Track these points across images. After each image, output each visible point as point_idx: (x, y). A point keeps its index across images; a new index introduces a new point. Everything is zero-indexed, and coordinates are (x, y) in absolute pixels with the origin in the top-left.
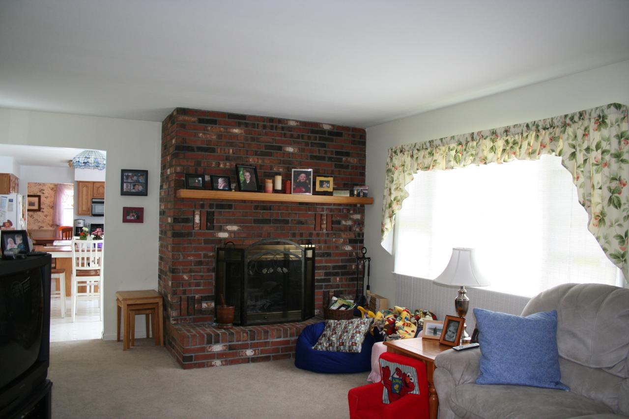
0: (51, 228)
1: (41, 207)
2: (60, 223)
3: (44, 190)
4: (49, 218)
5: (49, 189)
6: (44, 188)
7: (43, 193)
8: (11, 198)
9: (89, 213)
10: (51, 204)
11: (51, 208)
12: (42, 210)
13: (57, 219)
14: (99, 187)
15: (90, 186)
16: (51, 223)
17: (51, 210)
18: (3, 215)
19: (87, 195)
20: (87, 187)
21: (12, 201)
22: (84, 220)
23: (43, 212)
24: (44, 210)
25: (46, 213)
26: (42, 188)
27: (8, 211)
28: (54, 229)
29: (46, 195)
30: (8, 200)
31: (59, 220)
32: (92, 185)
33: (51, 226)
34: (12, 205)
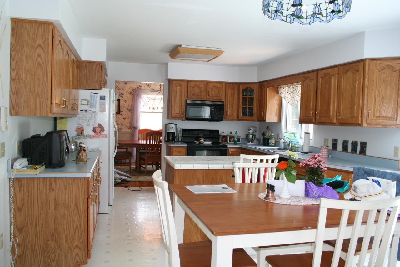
0: (129, 131)
1: (121, 110)
2: (137, 126)
3: (123, 94)
4: (128, 121)
5: (127, 93)
6: (123, 92)
7: (122, 97)
8: (103, 95)
9: (182, 116)
10: (130, 108)
11: (129, 111)
12: (121, 113)
13: (135, 122)
14: (194, 87)
15: (184, 85)
16: (129, 125)
17: (129, 114)
18: (93, 118)
19: (181, 96)
20: (181, 85)
21: (104, 99)
22: (176, 124)
23: (122, 115)
24: (123, 113)
25: (124, 116)
26: (121, 92)
27: (100, 111)
28: (131, 131)
29: (125, 98)
30: (99, 98)
31: (137, 122)
32: (186, 84)
33: (129, 128)
34: (104, 104)
